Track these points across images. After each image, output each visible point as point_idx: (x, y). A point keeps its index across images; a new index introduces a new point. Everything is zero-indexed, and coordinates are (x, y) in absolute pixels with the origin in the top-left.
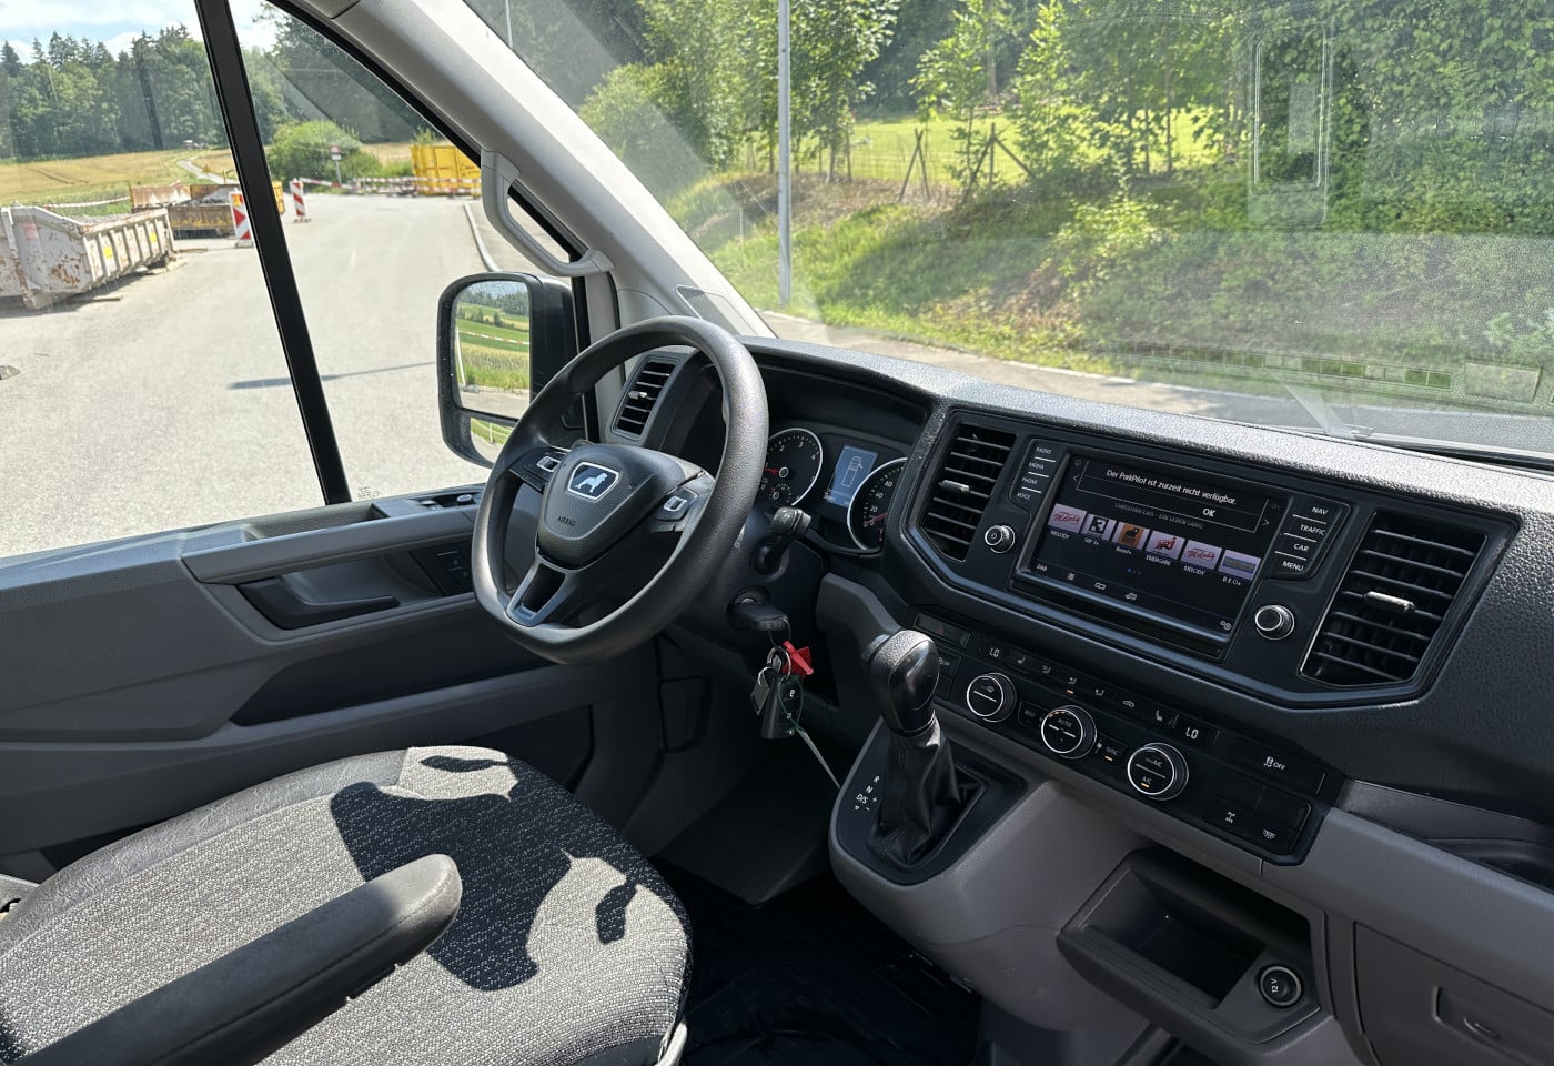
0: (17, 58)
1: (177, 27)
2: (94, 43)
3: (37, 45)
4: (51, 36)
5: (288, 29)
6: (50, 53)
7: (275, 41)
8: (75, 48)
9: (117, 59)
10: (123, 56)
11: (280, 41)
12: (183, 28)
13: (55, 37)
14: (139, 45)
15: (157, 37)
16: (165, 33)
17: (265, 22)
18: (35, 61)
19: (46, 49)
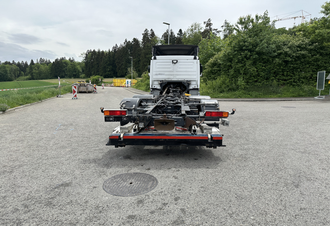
0: (33, 62)
1: (64, 57)
2: (48, 60)
3: (37, 60)
4: (40, 58)
5: (85, 58)
6: (39, 61)
7: (82, 60)
8: (45, 60)
9: (52, 63)
10: (53, 62)
11: (83, 60)
12: (65, 57)
13: (41, 58)
14: (56, 60)
15: (59, 59)
16: (61, 58)
17: (81, 57)
18: (36, 62)
19: (39, 60)
